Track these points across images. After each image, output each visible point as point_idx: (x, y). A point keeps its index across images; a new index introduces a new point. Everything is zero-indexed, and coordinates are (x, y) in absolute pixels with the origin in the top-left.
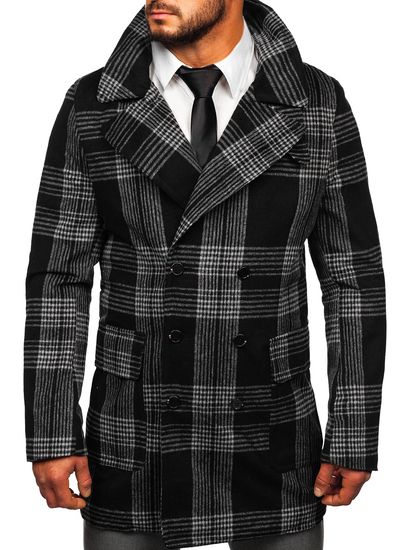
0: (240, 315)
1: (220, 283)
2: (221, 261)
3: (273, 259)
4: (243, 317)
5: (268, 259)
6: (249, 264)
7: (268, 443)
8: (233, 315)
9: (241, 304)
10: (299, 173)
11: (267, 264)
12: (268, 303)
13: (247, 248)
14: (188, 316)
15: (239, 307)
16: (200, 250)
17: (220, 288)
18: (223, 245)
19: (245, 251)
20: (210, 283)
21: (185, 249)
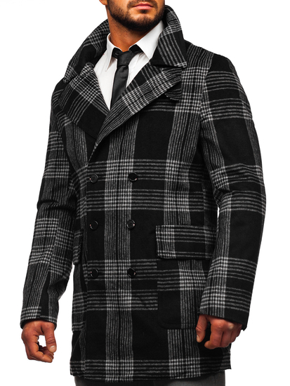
0: (132, 207)
1: (118, 185)
2: (119, 170)
3: (156, 168)
4: (134, 209)
5: (152, 168)
6: (138, 171)
7: (156, 305)
8: (127, 207)
9: (132, 199)
10: (174, 109)
11: (152, 171)
12: (154, 200)
13: (136, 160)
14: (100, 210)
15: (131, 201)
16: (106, 164)
17: (118, 189)
18: (120, 159)
19: (134, 162)
20: (112, 185)
21: (98, 164)
